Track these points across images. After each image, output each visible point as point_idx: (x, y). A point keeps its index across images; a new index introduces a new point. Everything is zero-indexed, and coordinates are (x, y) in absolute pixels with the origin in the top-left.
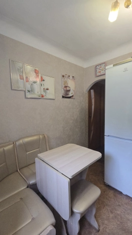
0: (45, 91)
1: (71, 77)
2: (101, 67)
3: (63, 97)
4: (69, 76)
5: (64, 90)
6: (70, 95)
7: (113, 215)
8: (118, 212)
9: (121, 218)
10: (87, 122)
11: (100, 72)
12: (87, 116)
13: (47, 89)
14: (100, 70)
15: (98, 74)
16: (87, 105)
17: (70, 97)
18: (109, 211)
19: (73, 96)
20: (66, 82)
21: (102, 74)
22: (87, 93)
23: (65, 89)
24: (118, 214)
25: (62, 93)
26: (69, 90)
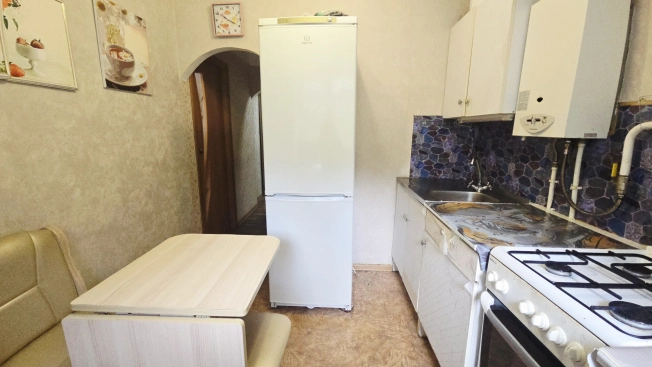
0: (24, 52)
1: (131, 17)
2: (228, 13)
3: (110, 85)
4: (124, 12)
5: (113, 61)
6: (135, 82)
7: (304, 357)
8: (312, 346)
9: (319, 352)
10: (195, 169)
11: (226, 26)
12: (194, 151)
13: (35, 45)
14: (225, 22)
15: (221, 31)
16: (191, 116)
17: (135, 89)
18: (295, 353)
19: (144, 85)
20: (113, 32)
21: (233, 33)
22: (186, 80)
23: (114, 55)
24: (313, 350)
25: (105, 69)
26: (131, 65)
